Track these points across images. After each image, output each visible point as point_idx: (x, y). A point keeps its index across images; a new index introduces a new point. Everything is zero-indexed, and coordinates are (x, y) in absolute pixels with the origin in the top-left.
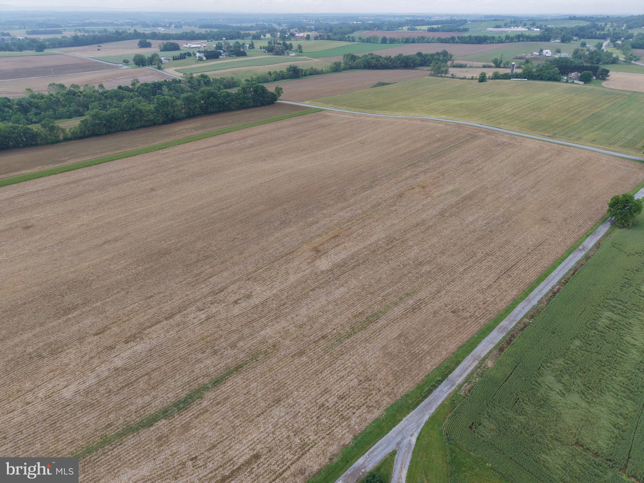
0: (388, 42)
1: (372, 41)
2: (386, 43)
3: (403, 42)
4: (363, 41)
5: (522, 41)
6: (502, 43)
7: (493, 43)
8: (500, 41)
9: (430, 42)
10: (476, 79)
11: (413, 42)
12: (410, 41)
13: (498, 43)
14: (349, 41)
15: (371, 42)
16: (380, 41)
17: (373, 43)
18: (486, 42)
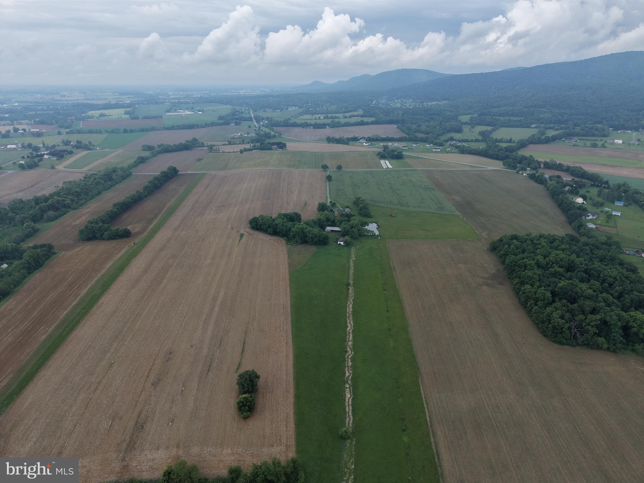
0: (129, 132)
1: (116, 131)
2: (127, 133)
3: (139, 131)
4: (109, 132)
5: (215, 126)
6: (204, 127)
7: (198, 128)
8: (202, 127)
9: (158, 130)
10: (238, 152)
11: (147, 130)
12: (145, 130)
13: (202, 128)
14: (97, 133)
15: (115, 133)
16: (122, 131)
17: (117, 133)
18: (194, 127)
